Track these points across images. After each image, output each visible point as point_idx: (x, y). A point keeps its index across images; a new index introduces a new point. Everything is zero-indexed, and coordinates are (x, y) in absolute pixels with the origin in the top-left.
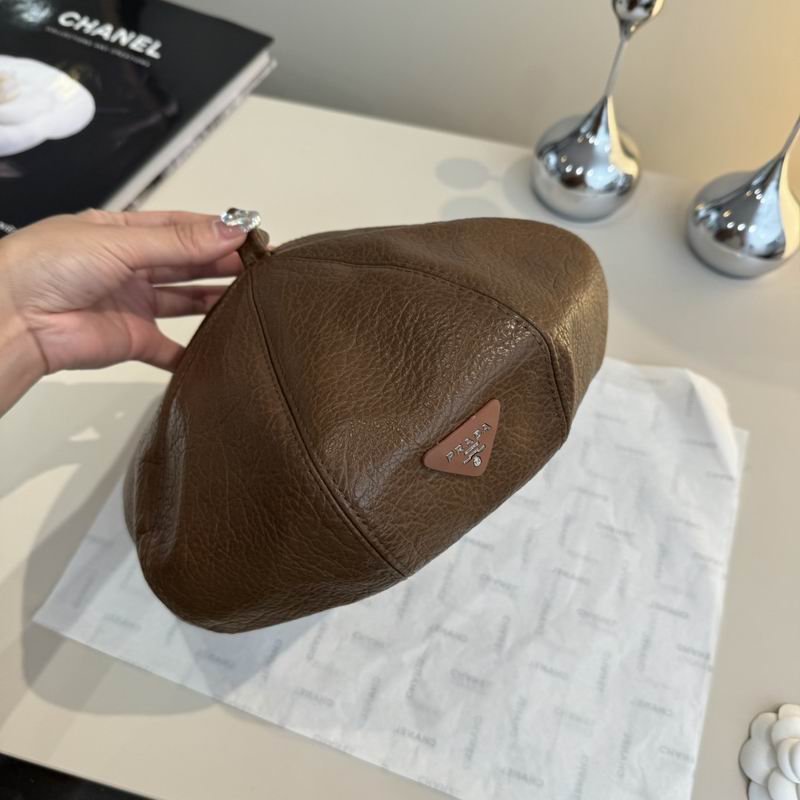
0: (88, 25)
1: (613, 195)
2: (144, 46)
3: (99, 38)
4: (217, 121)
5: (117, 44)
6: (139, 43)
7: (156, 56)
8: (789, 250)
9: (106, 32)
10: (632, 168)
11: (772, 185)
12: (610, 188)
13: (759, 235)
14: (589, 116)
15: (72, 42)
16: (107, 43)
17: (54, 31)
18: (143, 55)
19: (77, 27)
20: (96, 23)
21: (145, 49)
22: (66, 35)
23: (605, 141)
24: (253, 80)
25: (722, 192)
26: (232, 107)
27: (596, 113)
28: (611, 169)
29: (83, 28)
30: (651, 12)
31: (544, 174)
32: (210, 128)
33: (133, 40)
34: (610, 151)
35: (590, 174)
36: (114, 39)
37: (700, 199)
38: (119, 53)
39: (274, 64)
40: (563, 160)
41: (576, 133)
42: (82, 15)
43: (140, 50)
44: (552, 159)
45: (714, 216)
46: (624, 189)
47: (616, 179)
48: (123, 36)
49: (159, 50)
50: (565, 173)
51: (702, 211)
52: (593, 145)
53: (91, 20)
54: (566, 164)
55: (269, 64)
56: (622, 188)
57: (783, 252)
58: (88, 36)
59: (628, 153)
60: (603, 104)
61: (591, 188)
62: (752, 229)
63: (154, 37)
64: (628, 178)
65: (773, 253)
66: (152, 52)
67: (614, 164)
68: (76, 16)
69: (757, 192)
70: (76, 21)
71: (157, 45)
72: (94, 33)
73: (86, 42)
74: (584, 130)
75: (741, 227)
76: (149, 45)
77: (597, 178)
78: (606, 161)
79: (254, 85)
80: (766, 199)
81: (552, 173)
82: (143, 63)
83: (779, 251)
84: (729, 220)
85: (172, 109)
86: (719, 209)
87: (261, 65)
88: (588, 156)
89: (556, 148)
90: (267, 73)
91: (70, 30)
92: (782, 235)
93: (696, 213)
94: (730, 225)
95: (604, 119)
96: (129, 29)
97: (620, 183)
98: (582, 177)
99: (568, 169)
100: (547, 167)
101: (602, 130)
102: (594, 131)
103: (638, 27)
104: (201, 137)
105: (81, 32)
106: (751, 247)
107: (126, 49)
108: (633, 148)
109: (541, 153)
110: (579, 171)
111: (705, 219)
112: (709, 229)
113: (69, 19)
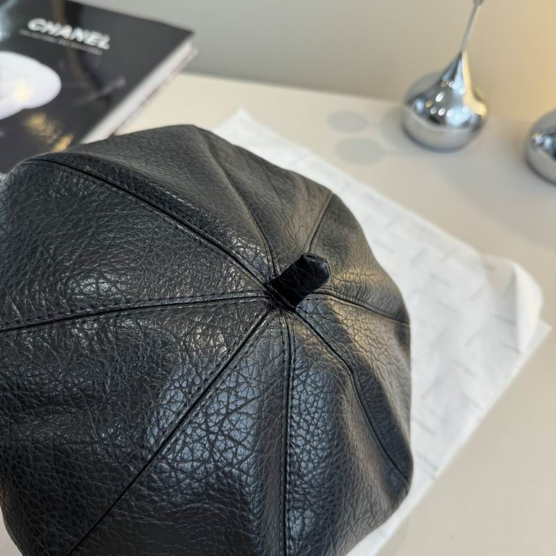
0: (52, 28)
1: (467, 130)
3: (61, 37)
5: (75, 40)
7: (106, 47)
10: (481, 110)
12: (466, 124)
14: (449, 69)
15: (40, 40)
16: (68, 40)
17: (26, 33)
18: (96, 47)
19: (44, 30)
20: (58, 25)
21: (97, 43)
23: (461, 85)
24: (181, 63)
28: (465, 110)
29: (48, 31)
33: (87, 37)
34: (464, 95)
37: (536, 129)
38: (78, 46)
39: (196, 52)
41: (440, 81)
42: (48, 21)
44: (420, 105)
45: (548, 142)
46: (476, 126)
47: (471, 117)
48: (80, 34)
49: (109, 43)
50: (430, 114)
51: (538, 138)
52: (451, 88)
54: (431, 108)
55: (191, 53)
56: (474, 125)
58: (53, 36)
59: (477, 97)
60: (460, 57)
61: (451, 126)
64: (479, 117)
67: (467, 106)
68: (42, 22)
70: (42, 26)
71: (106, 39)
72: (57, 34)
74: (446, 77)
77: (455, 117)
78: (461, 103)
81: (420, 114)
82: (96, 52)
85: (121, 83)
86: (552, 135)
89: (422, 96)
90: (191, 58)
93: (534, 141)
95: (459, 70)
96: (83, 28)
97: (473, 121)
98: (443, 117)
99: (433, 112)
100: (415, 109)
101: (458, 78)
102: (452, 78)
105: (47, 33)
108: (481, 93)
109: (410, 102)
110: (441, 113)
111: (542, 144)
112: (547, 151)
113: (37, 25)
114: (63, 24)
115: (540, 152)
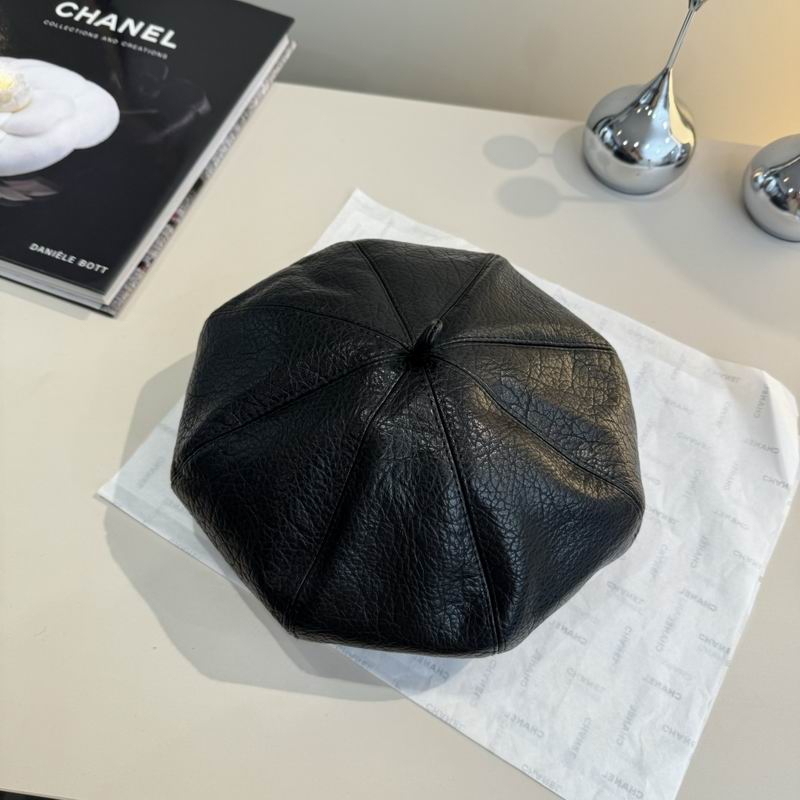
0: (90, 16)
1: (670, 166)
2: (157, 35)
3: (104, 29)
4: (246, 114)
5: (126, 35)
6: (151, 33)
7: (173, 46)
9: (110, 21)
10: (688, 137)
12: (668, 161)
14: (649, 88)
15: (74, 33)
16: (115, 34)
17: (53, 23)
18: (157, 46)
19: (78, 18)
20: (98, 13)
21: (159, 39)
22: (67, 27)
23: (664, 117)
24: (275, 67)
26: (259, 97)
27: (655, 86)
28: (667, 140)
29: (84, 19)
31: (600, 147)
32: (241, 122)
33: (142, 30)
35: (647, 147)
36: (121, 30)
37: (755, 165)
38: (130, 45)
39: (294, 45)
40: (619, 134)
41: (636, 104)
42: (81, 5)
43: (154, 40)
44: (608, 134)
45: (773, 183)
46: (679, 162)
47: (674, 150)
48: (132, 26)
50: (622, 146)
51: (761, 177)
52: (651, 118)
53: (91, 11)
54: (623, 138)
55: (289, 46)
56: (680, 159)
58: (91, 28)
59: (686, 122)
60: (665, 73)
63: (167, 26)
64: (686, 147)
66: (165, 42)
68: (75, 7)
71: (171, 34)
72: (97, 24)
73: (90, 34)
74: (643, 102)
76: (162, 35)
77: (654, 151)
79: (278, 69)
81: (608, 146)
82: (160, 54)
84: (789, 185)
85: (204, 107)
86: (777, 175)
88: (644, 128)
89: (609, 122)
90: (288, 56)
91: (70, 21)
93: (756, 179)
94: (791, 190)
95: (664, 92)
96: (136, 18)
97: (678, 155)
98: (639, 150)
99: (626, 142)
100: (603, 138)
101: (661, 103)
102: (652, 104)
104: (234, 133)
105: (83, 23)
107: (137, 39)
108: (688, 117)
109: (595, 128)
111: (764, 186)
112: (769, 193)
113: (65, 10)
114: (105, 12)
115: (762, 194)
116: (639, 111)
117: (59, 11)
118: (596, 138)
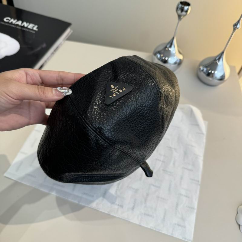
0: (14, 21)
1: (176, 65)
3: (17, 25)
4: (57, 48)
5: (24, 27)
7: (37, 30)
8: (226, 77)
9: (19, 23)
10: (181, 57)
11: (221, 60)
12: (175, 63)
13: (218, 74)
14: (169, 42)
15: (9, 26)
16: (21, 26)
17: (3, 23)
18: (32, 30)
19: (10, 22)
20: (16, 20)
21: (33, 28)
22: (7, 24)
23: (174, 50)
24: (66, 36)
25: (207, 62)
26: (61, 44)
27: (171, 42)
28: (175, 58)
29: (12, 22)
30: (187, 13)
32: (55, 50)
33: (28, 25)
34: (175, 53)
35: (170, 59)
36: (22, 25)
37: (201, 64)
38: (25, 29)
39: (72, 31)
40: (162, 56)
41: (166, 47)
42: (11, 18)
44: (159, 56)
45: (205, 69)
46: (179, 63)
47: (177, 61)
48: (25, 24)
49: (37, 28)
51: (202, 68)
52: (170, 51)
55: (70, 31)
57: (224, 78)
58: (14, 24)
59: (180, 53)
60: (173, 39)
61: (170, 63)
62: (216, 72)
63: (35, 24)
64: (180, 60)
65: (222, 79)
67: (176, 56)
68: (9, 19)
69: (217, 61)
70: (9, 20)
71: (36, 26)
72: (16, 23)
73: (14, 26)
74: (168, 46)
75: (213, 72)
76: (34, 27)
77: (172, 60)
78: (174, 55)
79: (67, 37)
80: (220, 63)
81: (159, 59)
82: (33, 32)
83: (223, 78)
84: (209, 70)
85: (44, 45)
86: (206, 67)
87: (68, 32)
88: (169, 54)
89: (159, 52)
90: (70, 34)
91: (8, 23)
92: (224, 74)
93: (200, 69)
94: (210, 72)
95: (173, 43)
96: (27, 22)
97: (178, 62)
99: (163, 58)
100: (157, 57)
101: (173, 46)
102: (171, 46)
103: (183, 17)
104: (53, 53)
106: (216, 77)
107: (27, 28)
108: (181, 51)
109: (155, 54)
110: (166, 59)
111: (203, 70)
112: (204, 73)
113: (7, 19)
114: (18, 20)
115: (202, 73)
116: (167, 49)
117: (5, 20)
118: (155, 57)
